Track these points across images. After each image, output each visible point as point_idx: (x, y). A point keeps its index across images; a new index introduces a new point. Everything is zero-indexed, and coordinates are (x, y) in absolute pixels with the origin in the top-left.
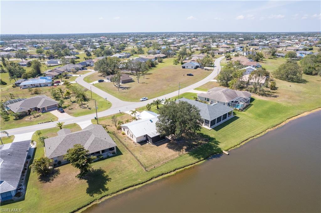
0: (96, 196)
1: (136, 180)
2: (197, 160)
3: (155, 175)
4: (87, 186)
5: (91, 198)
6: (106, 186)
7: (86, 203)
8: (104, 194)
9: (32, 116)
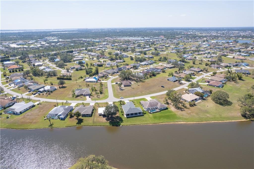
0: (78, 125)
1: (89, 124)
2: (110, 125)
3: (94, 125)
4: (77, 122)
5: (76, 125)
6: (81, 123)
7: (75, 125)
8: (80, 125)
9: (80, 97)
